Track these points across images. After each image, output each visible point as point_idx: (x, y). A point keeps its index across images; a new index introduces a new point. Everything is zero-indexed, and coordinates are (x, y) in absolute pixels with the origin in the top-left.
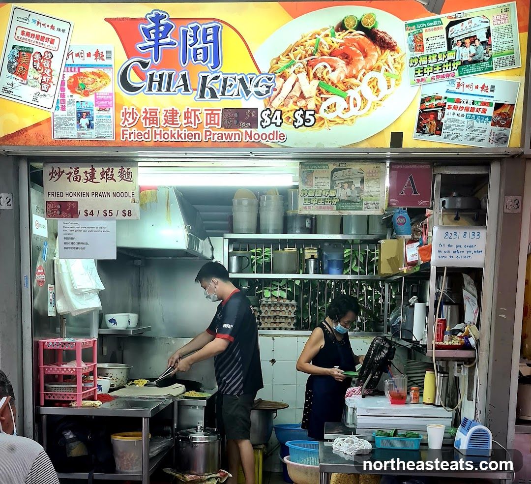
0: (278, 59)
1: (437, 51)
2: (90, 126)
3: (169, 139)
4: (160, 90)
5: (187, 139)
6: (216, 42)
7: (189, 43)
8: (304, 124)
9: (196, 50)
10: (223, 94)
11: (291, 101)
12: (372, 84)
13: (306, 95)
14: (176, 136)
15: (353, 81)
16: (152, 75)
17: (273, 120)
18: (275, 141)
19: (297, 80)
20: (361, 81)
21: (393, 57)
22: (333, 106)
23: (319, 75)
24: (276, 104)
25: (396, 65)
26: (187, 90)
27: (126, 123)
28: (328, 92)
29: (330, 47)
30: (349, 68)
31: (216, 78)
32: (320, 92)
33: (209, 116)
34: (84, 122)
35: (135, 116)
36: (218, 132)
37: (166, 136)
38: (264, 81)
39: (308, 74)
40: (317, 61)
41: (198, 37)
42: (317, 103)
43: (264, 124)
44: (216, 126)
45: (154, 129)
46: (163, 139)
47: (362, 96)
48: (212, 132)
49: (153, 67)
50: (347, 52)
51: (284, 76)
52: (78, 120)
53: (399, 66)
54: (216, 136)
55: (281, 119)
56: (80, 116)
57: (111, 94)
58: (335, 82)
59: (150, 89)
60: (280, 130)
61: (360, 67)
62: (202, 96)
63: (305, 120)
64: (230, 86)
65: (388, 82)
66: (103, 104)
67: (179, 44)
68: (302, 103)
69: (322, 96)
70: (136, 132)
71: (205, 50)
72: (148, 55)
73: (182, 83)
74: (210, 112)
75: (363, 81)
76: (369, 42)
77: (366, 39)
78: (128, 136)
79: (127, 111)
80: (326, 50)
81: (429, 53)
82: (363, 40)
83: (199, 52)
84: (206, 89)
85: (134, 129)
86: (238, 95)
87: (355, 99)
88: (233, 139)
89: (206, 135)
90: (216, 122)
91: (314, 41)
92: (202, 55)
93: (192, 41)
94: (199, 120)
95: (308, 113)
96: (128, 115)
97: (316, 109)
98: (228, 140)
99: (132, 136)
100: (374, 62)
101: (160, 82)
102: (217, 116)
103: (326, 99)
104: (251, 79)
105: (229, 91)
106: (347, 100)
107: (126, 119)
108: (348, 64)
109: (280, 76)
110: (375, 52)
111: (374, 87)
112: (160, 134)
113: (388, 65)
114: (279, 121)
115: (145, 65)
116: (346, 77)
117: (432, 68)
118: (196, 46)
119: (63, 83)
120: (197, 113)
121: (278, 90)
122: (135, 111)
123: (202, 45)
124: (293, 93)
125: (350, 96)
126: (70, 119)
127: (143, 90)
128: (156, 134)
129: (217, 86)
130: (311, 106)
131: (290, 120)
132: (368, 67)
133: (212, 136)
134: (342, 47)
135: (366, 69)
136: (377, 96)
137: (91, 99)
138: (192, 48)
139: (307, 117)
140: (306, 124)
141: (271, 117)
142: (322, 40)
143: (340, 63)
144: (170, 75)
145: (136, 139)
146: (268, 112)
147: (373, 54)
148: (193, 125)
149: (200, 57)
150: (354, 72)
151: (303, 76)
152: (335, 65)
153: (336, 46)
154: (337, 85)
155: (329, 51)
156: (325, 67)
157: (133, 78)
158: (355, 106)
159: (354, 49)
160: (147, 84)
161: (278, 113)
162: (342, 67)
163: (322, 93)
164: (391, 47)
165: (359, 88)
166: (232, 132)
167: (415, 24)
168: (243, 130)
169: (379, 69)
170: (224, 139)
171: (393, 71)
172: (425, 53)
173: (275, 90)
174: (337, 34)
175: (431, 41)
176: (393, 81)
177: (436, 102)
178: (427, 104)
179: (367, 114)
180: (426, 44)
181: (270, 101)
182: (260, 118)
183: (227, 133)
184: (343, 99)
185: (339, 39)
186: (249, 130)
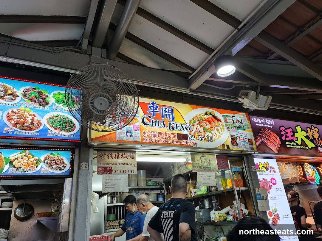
0: (191, 120)
1: (231, 123)
2: (131, 136)
3: (160, 142)
4: (156, 125)
5: (166, 143)
6: (172, 113)
7: (164, 112)
9: (166, 115)
10: (176, 129)
11: (197, 133)
12: (217, 130)
13: (201, 132)
14: (162, 141)
15: (212, 129)
16: (153, 121)
17: (192, 138)
19: (197, 127)
20: (214, 129)
21: (221, 123)
22: (209, 135)
23: (203, 126)
24: (193, 133)
25: (222, 125)
26: (164, 126)
27: (145, 136)
29: (205, 119)
31: (173, 124)
32: (204, 131)
33: (173, 135)
34: (129, 134)
35: (148, 133)
37: (159, 141)
38: (188, 126)
39: (200, 126)
40: (202, 122)
43: (190, 139)
44: (175, 139)
45: (155, 138)
46: (158, 142)
47: (215, 133)
48: (174, 141)
49: (153, 118)
51: (193, 125)
52: (127, 133)
54: (176, 142)
56: (127, 132)
57: (139, 125)
58: (208, 128)
59: (152, 125)
60: (195, 142)
62: (170, 129)
63: (202, 139)
64: (178, 126)
66: (136, 128)
67: (161, 112)
68: (200, 134)
70: (149, 139)
71: (169, 115)
72: (151, 114)
73: (163, 124)
76: (214, 119)
78: (146, 140)
79: (145, 131)
80: (203, 119)
82: (212, 118)
83: (167, 115)
84: (171, 127)
85: (148, 138)
88: (181, 143)
89: (172, 142)
90: (175, 137)
91: (200, 116)
93: (165, 112)
94: (170, 137)
96: (145, 133)
98: (180, 144)
99: (147, 140)
100: (216, 124)
101: (156, 123)
103: (206, 133)
104: (184, 125)
106: (212, 134)
107: (144, 134)
108: (210, 124)
109: (192, 125)
110: (216, 122)
112: (157, 140)
113: (220, 125)
114: (194, 139)
115: (150, 117)
116: (210, 127)
117: (231, 128)
118: (166, 113)
119: (121, 120)
120: (169, 134)
122: (148, 132)
123: (168, 113)
124: (197, 130)
126: (123, 133)
127: (150, 125)
128: (155, 140)
129: (174, 126)
130: (203, 135)
131: (197, 139)
133: (174, 142)
134: (208, 119)
135: (215, 126)
136: (219, 134)
137: (131, 126)
138: (165, 114)
139: (202, 138)
142: (202, 116)
143: (208, 123)
144: (159, 121)
145: (149, 141)
146: (190, 136)
148: (168, 138)
149: (168, 117)
150: (212, 126)
151: (199, 126)
156: (204, 124)
157: (146, 121)
158: (214, 136)
159: (211, 120)
160: (151, 123)
161: (193, 136)
163: (205, 131)
164: (220, 121)
165: (214, 131)
166: (180, 141)
167: (224, 115)
168: (184, 141)
169: (218, 126)
170: (178, 143)
171: (222, 127)
172: (228, 123)
173: (191, 129)
174: (206, 115)
175: (229, 121)
176: (222, 130)
177: (234, 137)
178: (232, 137)
179: (218, 139)
180: (228, 121)
181: (190, 132)
182: (188, 138)
183: (179, 141)
184: (211, 134)
185: (206, 117)
186: (186, 141)
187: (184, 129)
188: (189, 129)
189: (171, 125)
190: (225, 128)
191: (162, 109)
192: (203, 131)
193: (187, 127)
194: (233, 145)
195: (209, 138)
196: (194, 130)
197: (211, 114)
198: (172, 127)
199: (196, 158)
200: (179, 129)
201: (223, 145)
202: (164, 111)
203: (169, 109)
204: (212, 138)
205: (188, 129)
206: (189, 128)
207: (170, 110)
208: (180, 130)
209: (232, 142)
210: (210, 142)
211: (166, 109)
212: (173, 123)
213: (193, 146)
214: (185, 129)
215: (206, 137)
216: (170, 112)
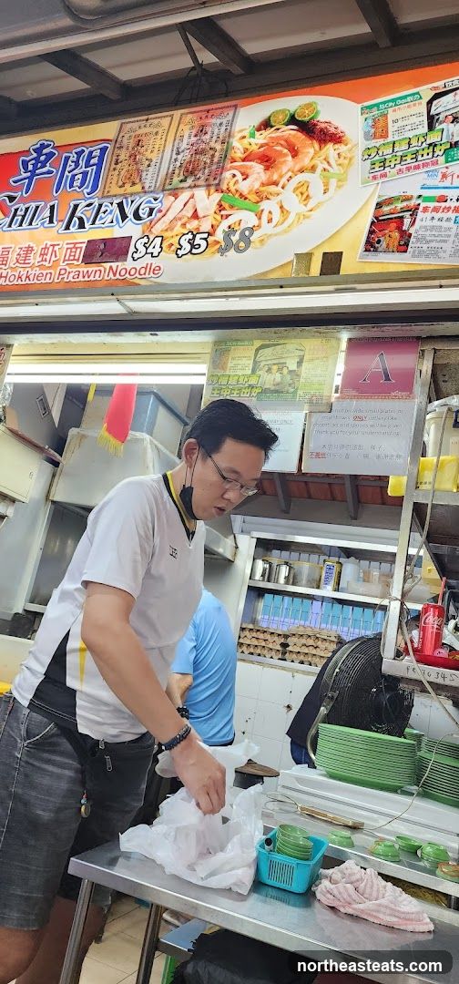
1: (411, 134)
3: (15, 282)
4: (21, 225)
5: (36, 281)
6: (100, 164)
7: (68, 169)
8: (190, 252)
9: (74, 176)
10: (93, 223)
11: (179, 223)
12: (300, 190)
13: (201, 214)
14: (24, 277)
15: (273, 189)
16: (17, 210)
17: (150, 250)
18: (147, 276)
19: (192, 197)
20: (283, 188)
21: (337, 152)
22: (237, 224)
23: (224, 187)
24: (158, 228)
25: (341, 161)
26: (51, 222)
28: (232, 207)
29: (246, 150)
30: (268, 173)
31: (91, 204)
32: (221, 207)
33: (69, 251)
36: (74, 270)
37: (12, 279)
38: (149, 202)
39: (208, 187)
41: (80, 162)
42: (214, 223)
43: (136, 256)
44: (75, 262)
46: (7, 282)
47: (281, 207)
48: (68, 270)
49: (21, 200)
50: (268, 153)
51: (175, 194)
53: (346, 162)
54: (71, 275)
55: (161, 247)
58: (245, 192)
59: (10, 226)
60: (155, 262)
61: (284, 171)
62: (67, 228)
63: (193, 246)
64: (104, 213)
65: (326, 185)
67: (57, 172)
68: (193, 225)
69: (223, 213)
71: (85, 174)
72: (19, 188)
73: (48, 214)
74: (72, 246)
75: (286, 188)
76: (304, 137)
77: (299, 134)
80: (239, 155)
81: (396, 138)
82: (294, 136)
83: (76, 177)
84: (75, 219)
86: (112, 222)
87: (270, 212)
88: (92, 278)
89: (60, 274)
90: (76, 258)
92: (79, 181)
93: (73, 167)
94: (56, 256)
95: (198, 236)
97: (211, 231)
98: (86, 279)
100: (307, 161)
101: (24, 216)
102: (79, 250)
103: (227, 216)
104: (132, 202)
105: (101, 218)
106: (259, 215)
108: (267, 168)
109: (170, 194)
110: (310, 149)
111: (302, 194)
112: (5, 276)
113: (328, 162)
114: (156, 251)
115: (12, 199)
116: (263, 185)
117: (399, 159)
118: (75, 172)
120: (56, 248)
121: (164, 212)
123: (83, 169)
124: (184, 212)
125: (262, 211)
127: (2, 227)
129: (89, 214)
130: (206, 227)
131: (173, 248)
132: (297, 167)
133: (66, 276)
134: (262, 149)
135: (293, 172)
136: (306, 205)
138: (70, 175)
139: (197, 241)
140: (194, 251)
141: (147, 245)
142: (236, 144)
143: (257, 168)
144: (37, 207)
146: (145, 240)
147: (307, 150)
148: (47, 263)
149: (77, 183)
150: (275, 177)
151: (200, 191)
152: (248, 171)
153: (254, 148)
154: (249, 197)
155: (243, 156)
156: (234, 176)
158: (270, 221)
159: (279, 148)
160: (8, 219)
161: (158, 240)
162: (258, 173)
163: (224, 209)
164: (336, 138)
165: (279, 198)
166: (92, 268)
167: (377, 105)
168: (107, 265)
169: (313, 169)
170: (81, 279)
171: (335, 169)
172: (390, 139)
173: (160, 211)
174: (257, 134)
175: (400, 123)
176: (333, 182)
177: (405, 204)
178: (386, 209)
179: (285, 232)
180: (391, 128)
181: (151, 225)
182: (132, 249)
183: (85, 270)
184: (253, 214)
185: (261, 138)
186: (114, 265)
187: (124, 217)
188: (150, 214)
189: (78, 214)
190: (360, 168)
191: (67, 159)
192: (214, 207)
193: (141, 207)
194: (376, 250)
195: (235, 238)
196: (170, 216)
197: (293, 120)
198: (81, 219)
199: (232, 354)
200: (102, 221)
201: (305, 258)
202: (70, 162)
203: (91, 152)
204: (252, 234)
205: (145, 216)
206: (151, 210)
207: (97, 153)
208: (106, 225)
209: (371, 232)
210: (232, 252)
211: (79, 154)
212: (88, 202)
213: (137, 281)
214: (131, 216)
215: (219, 236)
216: (94, 161)
